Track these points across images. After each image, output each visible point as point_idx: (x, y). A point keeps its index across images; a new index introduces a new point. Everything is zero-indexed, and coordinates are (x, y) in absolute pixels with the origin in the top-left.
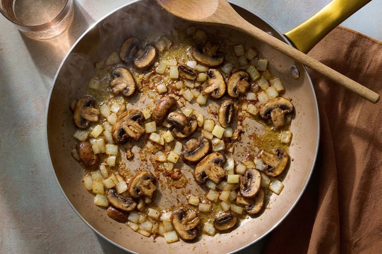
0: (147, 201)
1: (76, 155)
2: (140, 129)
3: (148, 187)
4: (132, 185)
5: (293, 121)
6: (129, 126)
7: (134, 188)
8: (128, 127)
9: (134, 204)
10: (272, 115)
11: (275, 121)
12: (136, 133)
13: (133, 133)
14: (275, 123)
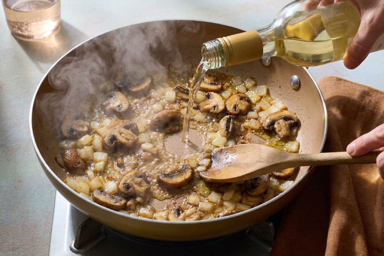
0: (138, 199)
1: (60, 160)
2: (132, 136)
3: (140, 184)
4: (122, 182)
5: (300, 132)
6: (121, 134)
7: (124, 184)
8: (119, 135)
9: (123, 202)
10: (276, 126)
11: (280, 131)
12: (128, 140)
13: (125, 140)
14: (280, 133)
